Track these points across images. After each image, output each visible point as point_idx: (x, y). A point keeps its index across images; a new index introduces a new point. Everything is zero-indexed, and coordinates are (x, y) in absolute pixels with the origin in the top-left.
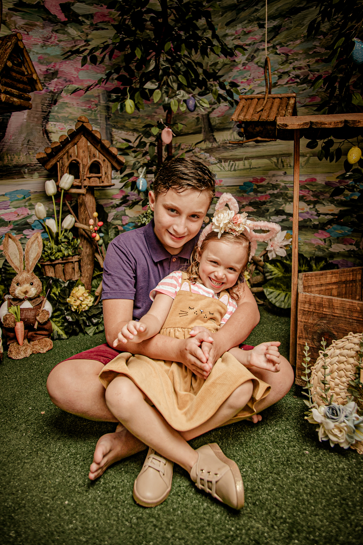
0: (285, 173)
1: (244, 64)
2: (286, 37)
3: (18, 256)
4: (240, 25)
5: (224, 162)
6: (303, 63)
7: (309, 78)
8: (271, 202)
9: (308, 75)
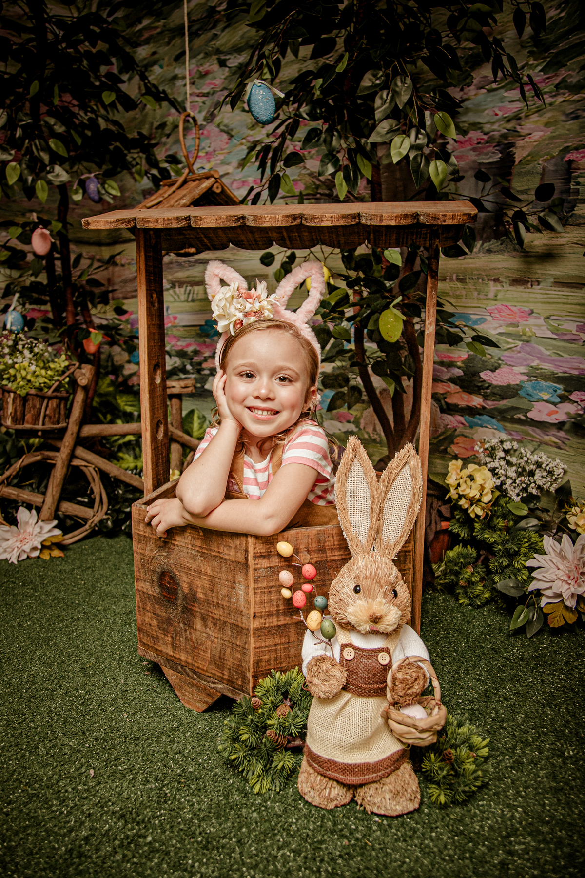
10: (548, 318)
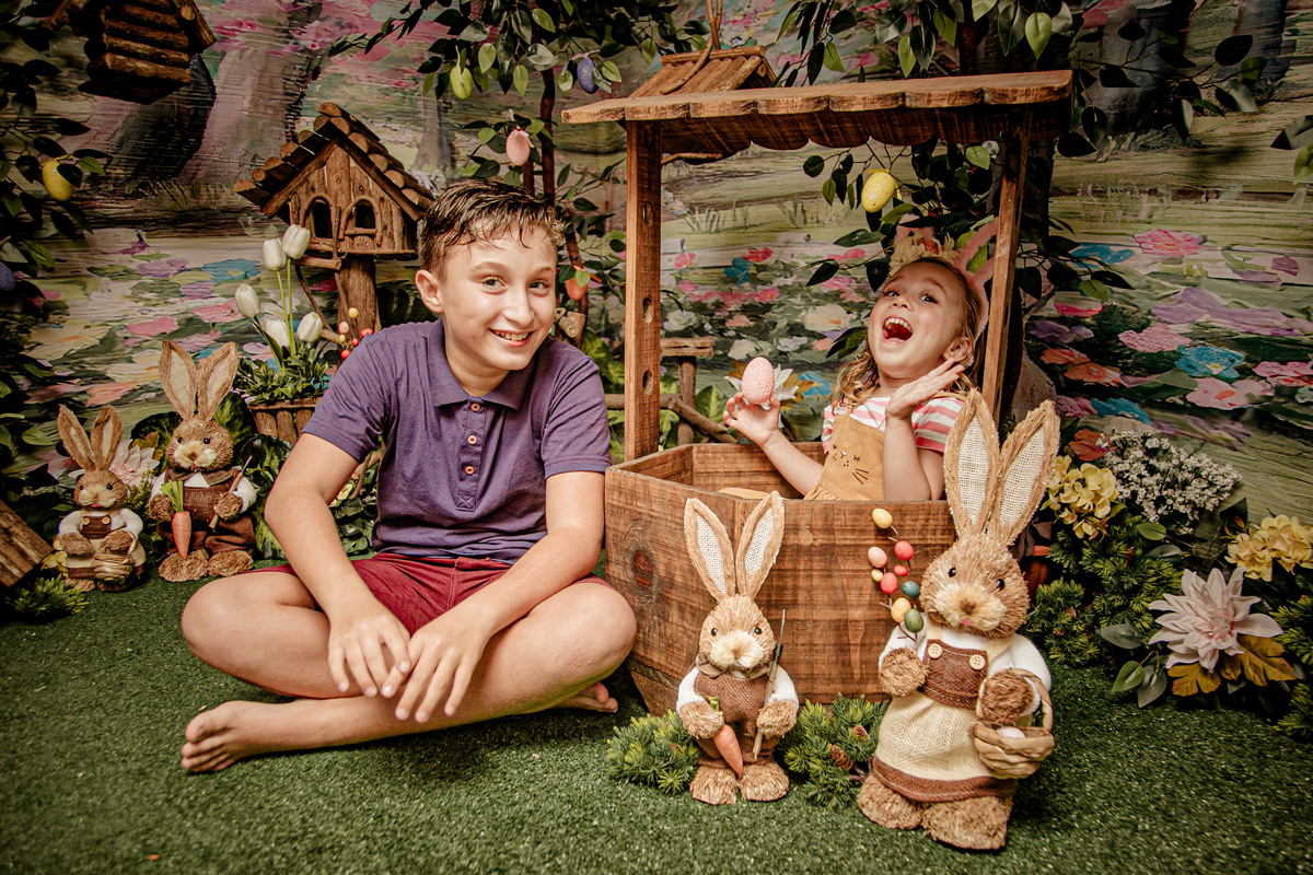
3: (188, 386)
5: (699, 212)
8: (780, 305)
10: (1229, 249)
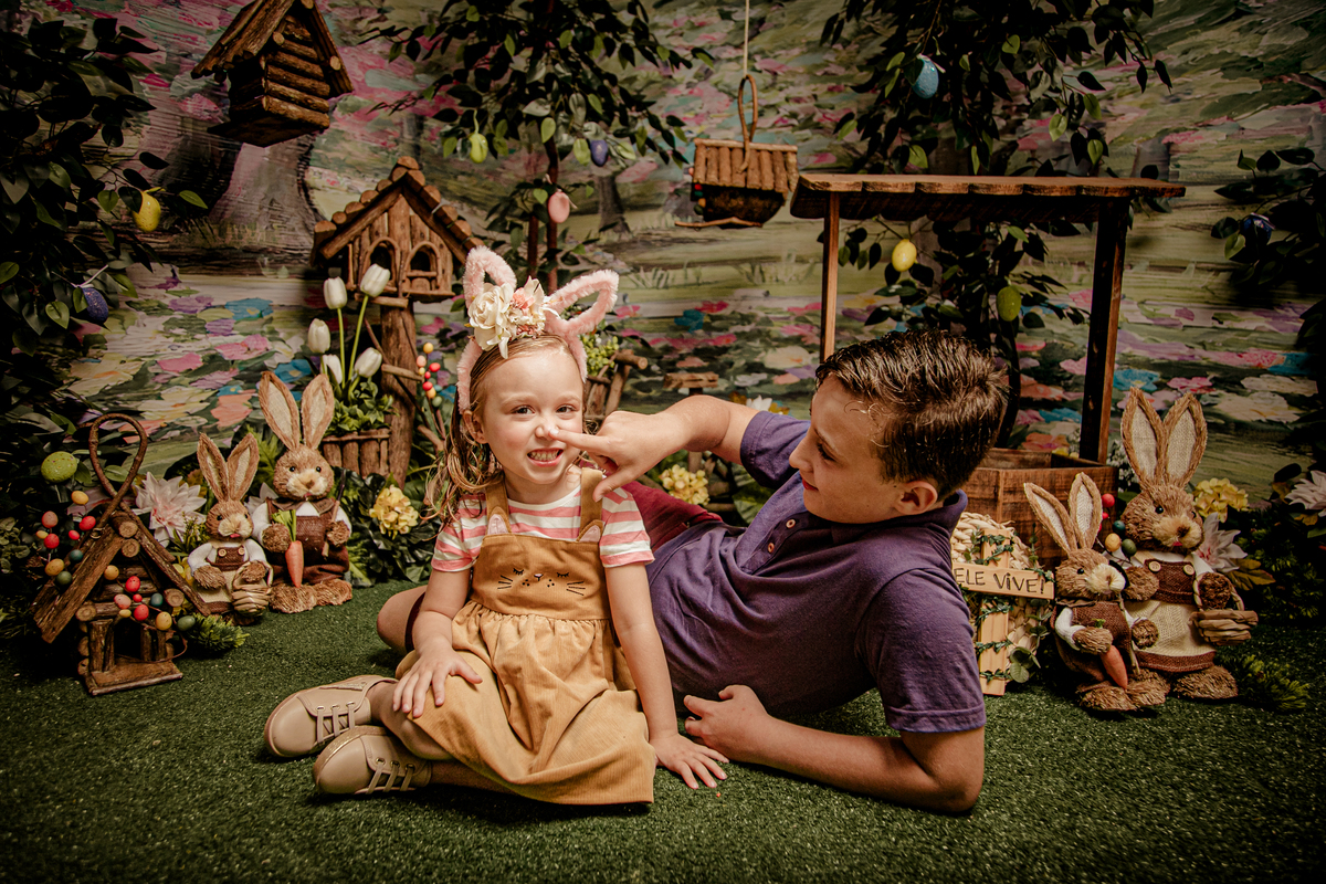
0: (767, 294)
1: (689, 85)
2: (773, 40)
3: (289, 417)
4: (683, 10)
5: (645, 271)
6: (804, 91)
7: (815, 119)
8: (737, 347)
9: (814, 114)
10: (1142, 303)
